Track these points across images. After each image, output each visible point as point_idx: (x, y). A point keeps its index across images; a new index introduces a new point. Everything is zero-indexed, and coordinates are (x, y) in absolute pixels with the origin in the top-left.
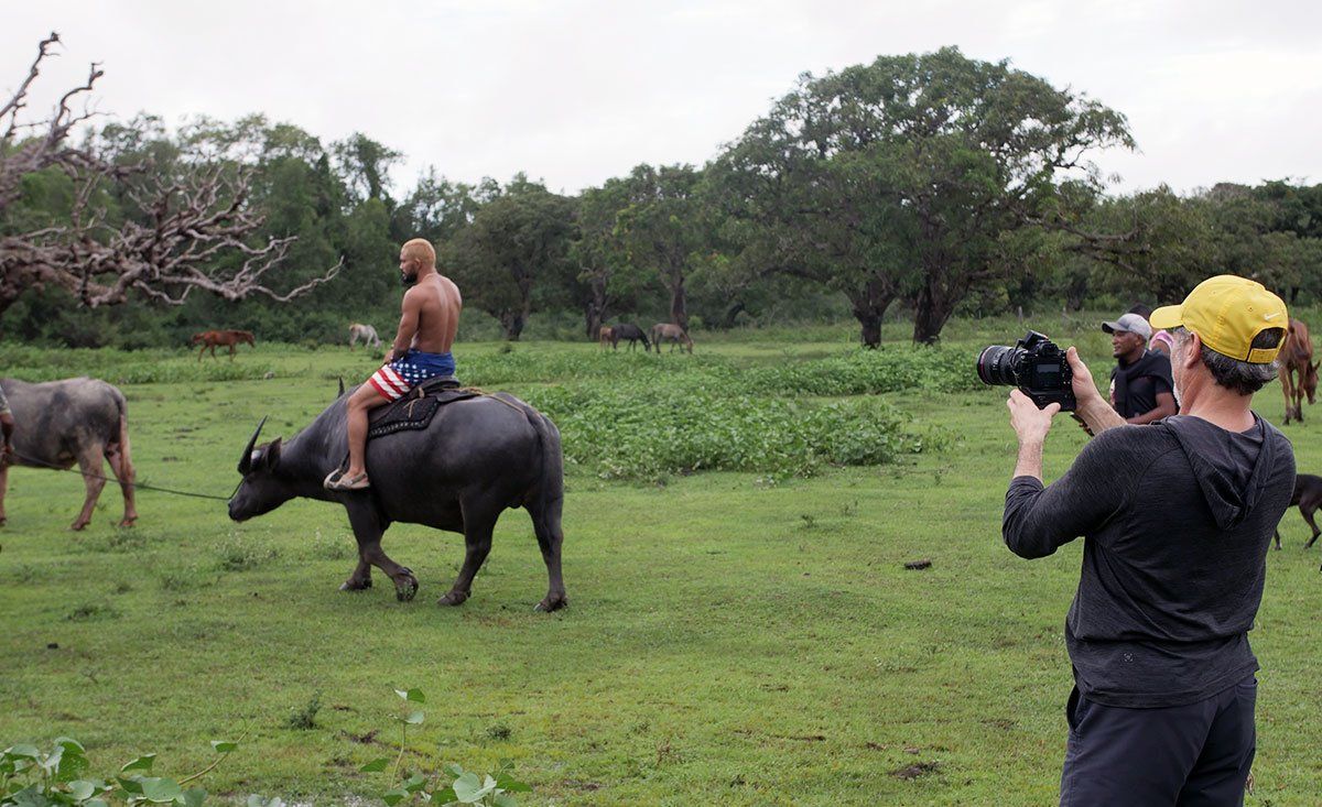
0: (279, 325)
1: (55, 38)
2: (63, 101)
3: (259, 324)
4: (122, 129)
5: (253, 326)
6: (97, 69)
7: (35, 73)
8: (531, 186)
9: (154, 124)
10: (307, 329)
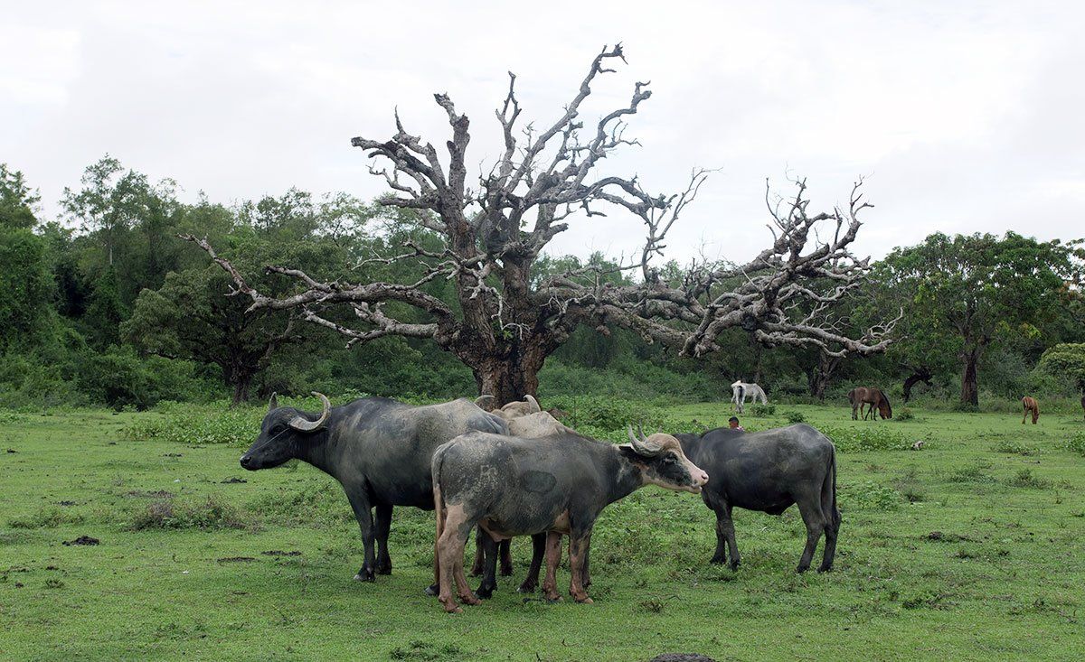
0: (426, 378)
1: (618, 52)
2: (602, 124)
3: (409, 377)
4: (276, 204)
5: (403, 379)
6: (643, 90)
7: (585, 92)
8: (606, 265)
9: (302, 200)
10: (451, 383)
